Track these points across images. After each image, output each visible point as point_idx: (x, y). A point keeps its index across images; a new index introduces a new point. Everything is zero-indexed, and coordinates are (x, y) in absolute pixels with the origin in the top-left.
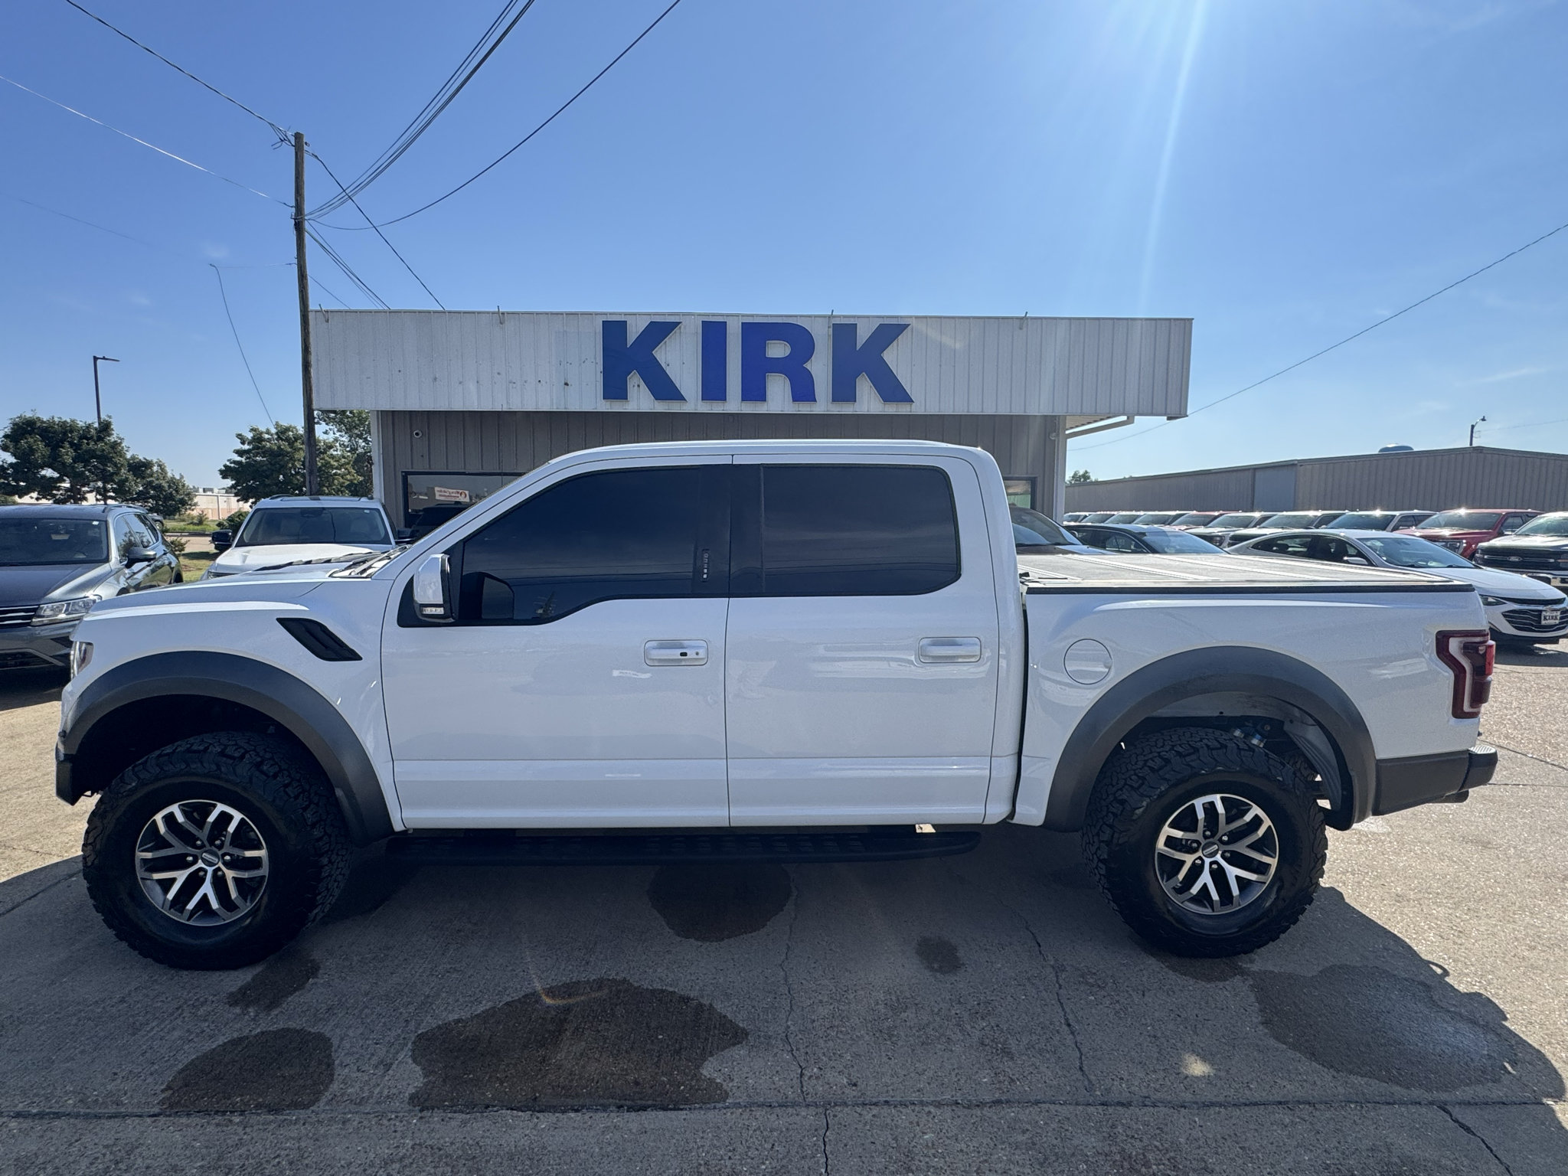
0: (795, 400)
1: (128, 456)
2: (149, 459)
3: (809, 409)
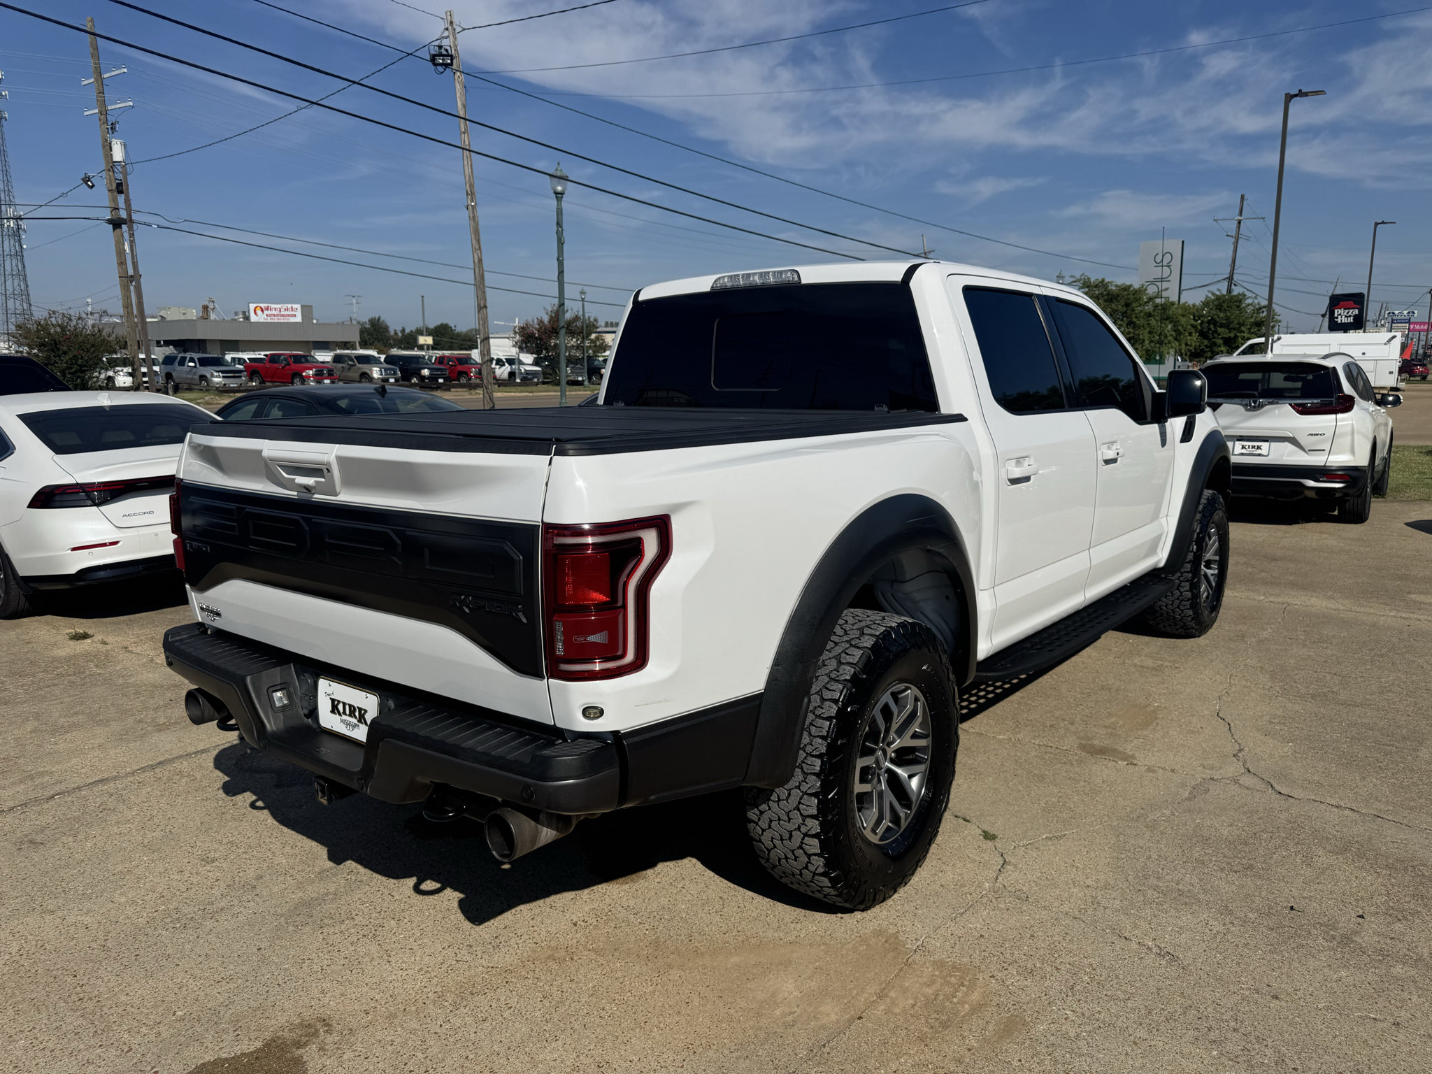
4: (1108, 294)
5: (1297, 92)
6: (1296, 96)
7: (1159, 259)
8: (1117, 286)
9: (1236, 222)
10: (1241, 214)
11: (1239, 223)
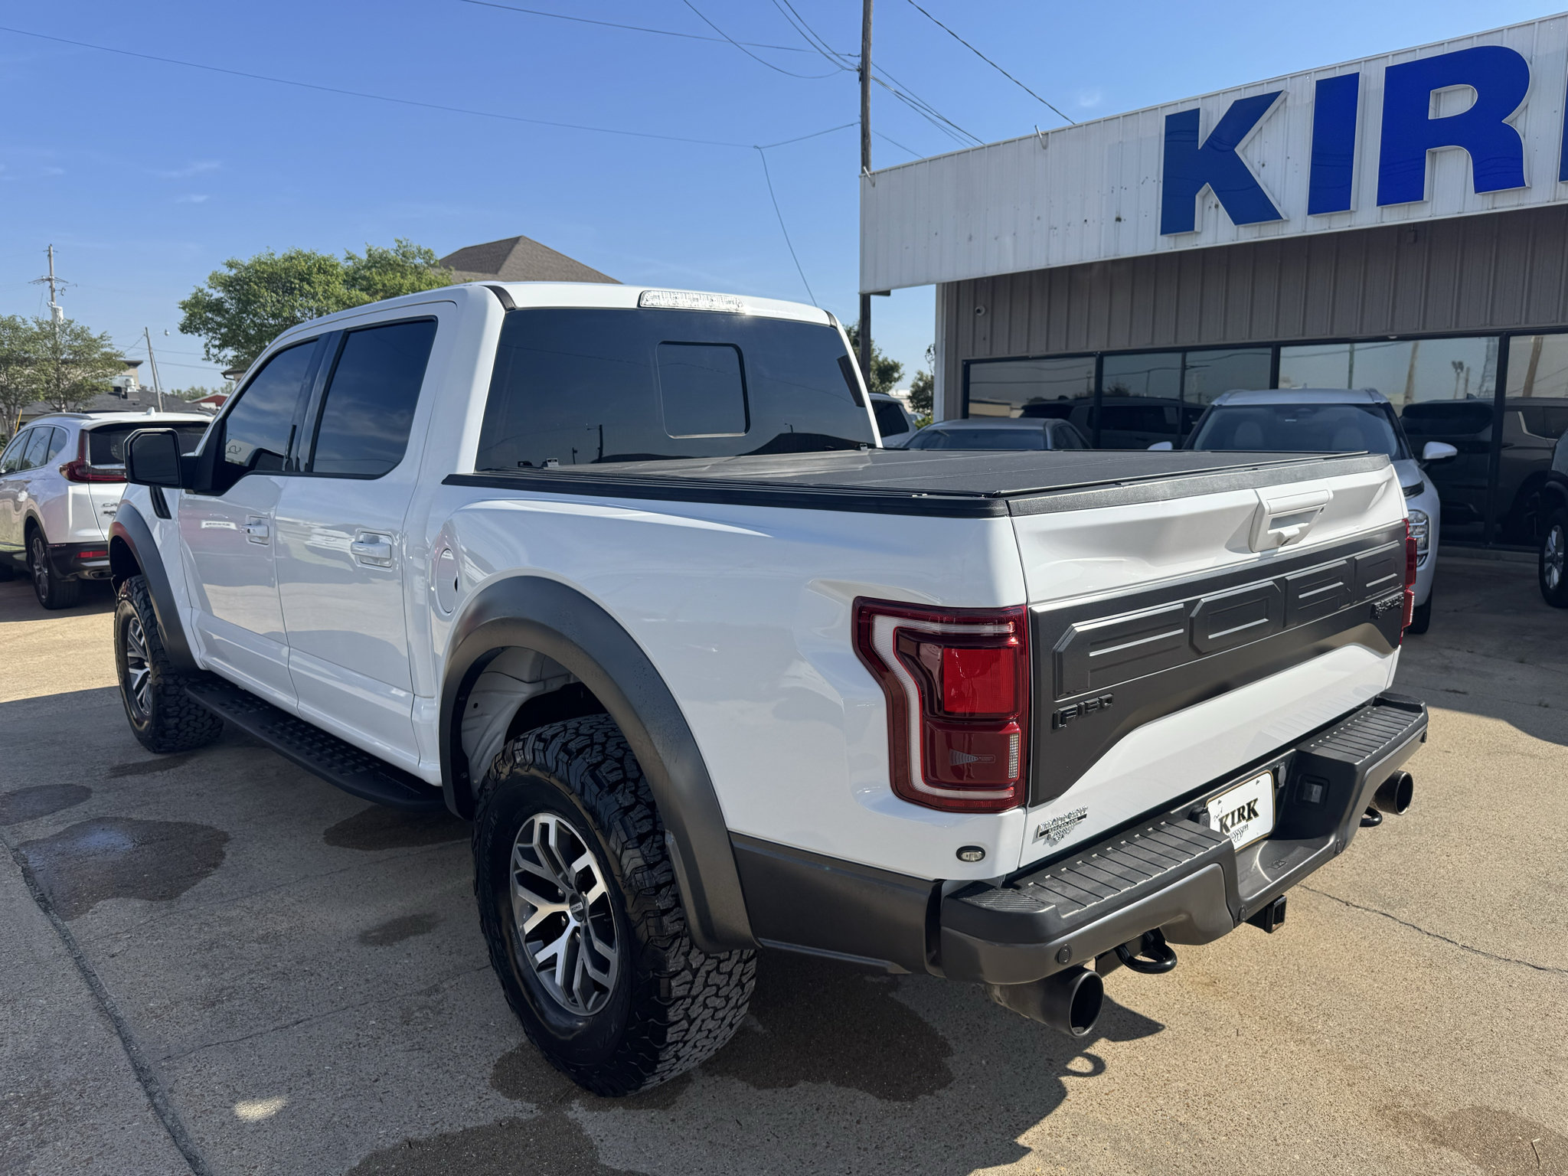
0: (1479, 188)
1: (880, 359)
2: (896, 361)
3: (1516, 203)
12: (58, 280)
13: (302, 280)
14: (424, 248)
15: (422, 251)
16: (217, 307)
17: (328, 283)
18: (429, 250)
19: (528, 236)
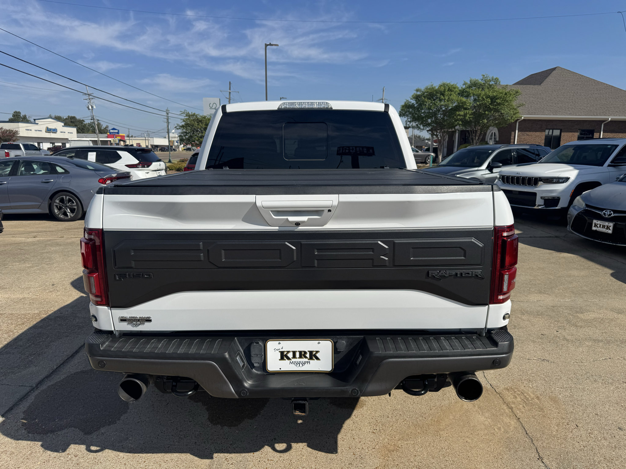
4: (198, 120)
5: (269, 44)
6: (269, 45)
7: (211, 106)
8: (200, 116)
9: (228, 93)
10: (230, 89)
11: (230, 93)
12: (385, 99)
13: (441, 94)
14: (495, 77)
15: (494, 79)
16: (412, 106)
17: (451, 95)
18: (497, 78)
19: (560, 66)
